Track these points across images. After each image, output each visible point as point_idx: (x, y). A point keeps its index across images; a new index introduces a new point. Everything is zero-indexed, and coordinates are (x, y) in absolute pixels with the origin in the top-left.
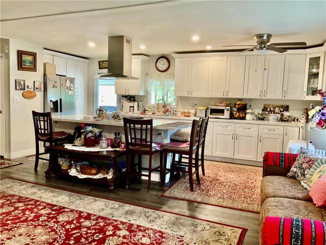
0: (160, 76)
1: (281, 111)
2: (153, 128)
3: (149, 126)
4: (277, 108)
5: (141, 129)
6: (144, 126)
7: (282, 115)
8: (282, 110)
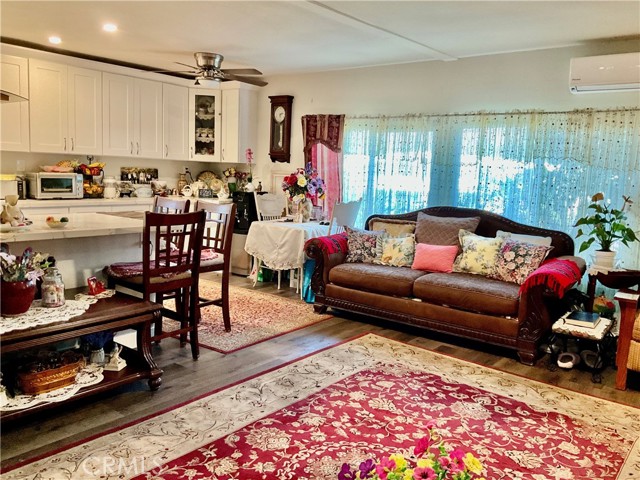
1: (148, 179)
4: (142, 174)
7: (153, 186)
8: (149, 177)
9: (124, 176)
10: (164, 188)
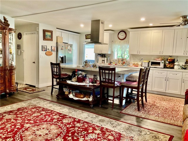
0: (120, 42)
2: (116, 73)
3: (113, 72)
5: (109, 73)
6: (111, 72)
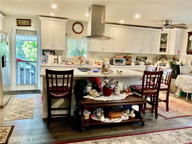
4: (142, 58)
7: (145, 62)
8: (144, 59)
9: (137, 59)
10: (149, 63)
